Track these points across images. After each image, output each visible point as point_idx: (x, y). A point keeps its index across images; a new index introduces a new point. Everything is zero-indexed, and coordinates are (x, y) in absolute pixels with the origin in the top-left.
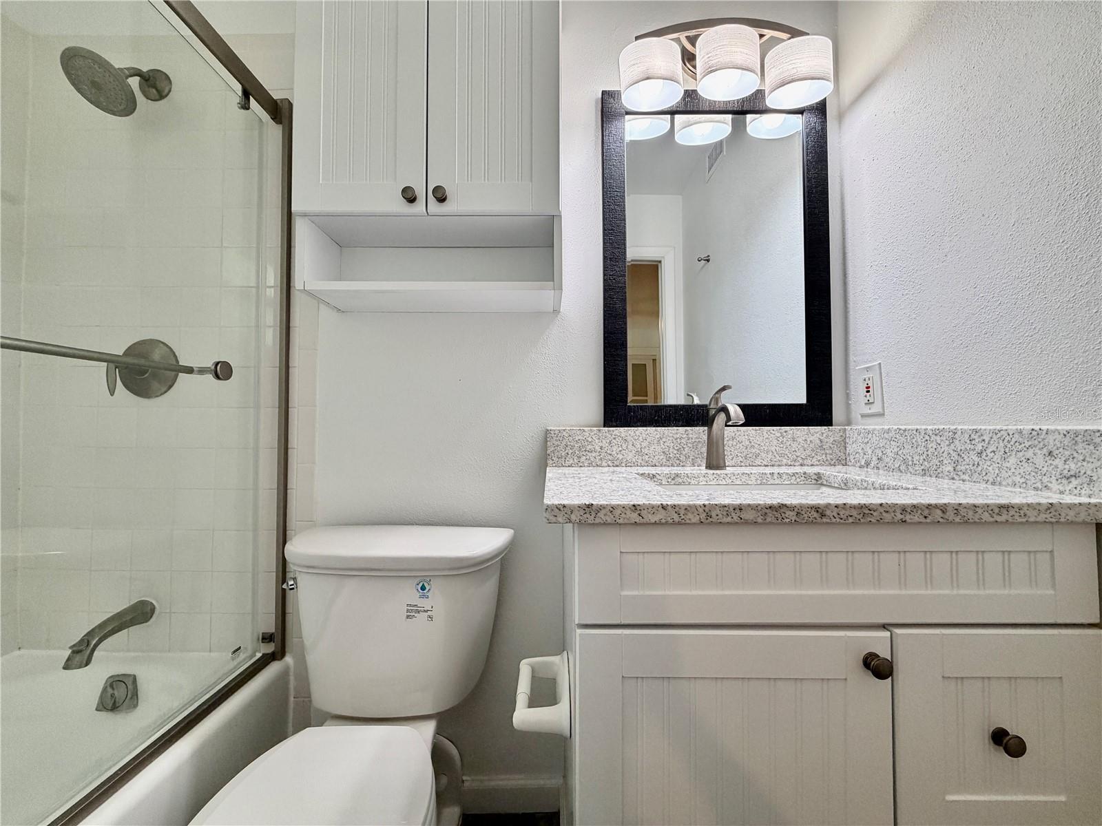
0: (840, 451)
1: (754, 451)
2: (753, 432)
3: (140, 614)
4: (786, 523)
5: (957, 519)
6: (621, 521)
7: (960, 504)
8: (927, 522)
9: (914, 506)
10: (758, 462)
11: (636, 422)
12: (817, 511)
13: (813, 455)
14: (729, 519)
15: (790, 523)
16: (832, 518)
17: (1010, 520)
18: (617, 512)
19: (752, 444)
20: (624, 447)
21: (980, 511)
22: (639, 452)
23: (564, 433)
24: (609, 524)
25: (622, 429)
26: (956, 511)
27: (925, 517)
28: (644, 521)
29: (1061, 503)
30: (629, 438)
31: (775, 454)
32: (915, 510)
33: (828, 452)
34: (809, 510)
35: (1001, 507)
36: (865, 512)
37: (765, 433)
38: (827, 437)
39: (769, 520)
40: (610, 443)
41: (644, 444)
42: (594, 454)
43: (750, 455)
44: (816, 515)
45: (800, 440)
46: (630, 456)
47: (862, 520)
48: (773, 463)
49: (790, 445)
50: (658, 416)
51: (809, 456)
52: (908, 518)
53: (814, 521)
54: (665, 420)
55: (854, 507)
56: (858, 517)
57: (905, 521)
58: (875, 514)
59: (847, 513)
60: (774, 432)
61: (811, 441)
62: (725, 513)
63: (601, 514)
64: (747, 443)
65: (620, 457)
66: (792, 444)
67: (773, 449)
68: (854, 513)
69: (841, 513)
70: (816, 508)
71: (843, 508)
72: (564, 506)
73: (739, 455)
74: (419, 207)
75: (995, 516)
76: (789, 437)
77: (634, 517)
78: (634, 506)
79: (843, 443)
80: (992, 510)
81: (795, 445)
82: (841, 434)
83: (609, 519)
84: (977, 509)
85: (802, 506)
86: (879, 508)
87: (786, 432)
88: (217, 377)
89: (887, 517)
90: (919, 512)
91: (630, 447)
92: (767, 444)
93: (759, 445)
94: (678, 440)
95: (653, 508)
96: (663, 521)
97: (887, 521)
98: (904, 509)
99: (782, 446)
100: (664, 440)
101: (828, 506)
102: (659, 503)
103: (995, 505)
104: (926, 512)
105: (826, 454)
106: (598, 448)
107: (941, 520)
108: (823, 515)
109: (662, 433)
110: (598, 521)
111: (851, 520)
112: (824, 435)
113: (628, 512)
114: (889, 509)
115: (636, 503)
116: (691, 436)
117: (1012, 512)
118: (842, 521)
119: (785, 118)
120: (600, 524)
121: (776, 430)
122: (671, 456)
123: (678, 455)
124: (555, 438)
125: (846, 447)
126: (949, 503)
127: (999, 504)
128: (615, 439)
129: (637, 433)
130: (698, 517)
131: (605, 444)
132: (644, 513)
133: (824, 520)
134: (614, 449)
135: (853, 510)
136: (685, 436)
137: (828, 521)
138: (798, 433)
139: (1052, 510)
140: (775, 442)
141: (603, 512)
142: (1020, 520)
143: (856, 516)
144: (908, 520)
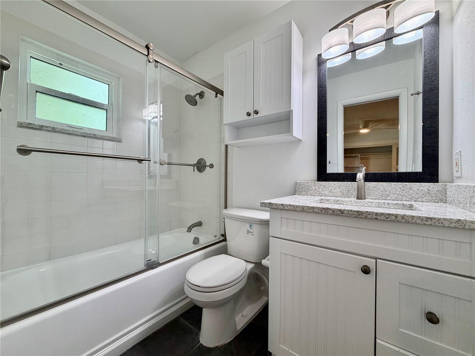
0: (442, 196)
1: (386, 193)
2: (386, 185)
3: (199, 224)
4: (329, 214)
5: (403, 221)
6: (278, 208)
7: (405, 215)
8: (388, 220)
9: (382, 214)
10: (389, 198)
11: (329, 180)
12: (341, 211)
13: (423, 197)
14: (310, 211)
15: (330, 214)
16: (346, 214)
17: (433, 224)
18: (277, 205)
19: (386, 190)
20: (324, 189)
21: (415, 219)
22: (330, 191)
23: (302, 183)
24: (276, 209)
25: (323, 182)
26: (402, 218)
27: (387, 218)
28: (284, 209)
29: (466, 220)
30: (326, 186)
31: (399, 195)
32: (382, 215)
33: (433, 195)
34: (337, 211)
35: (427, 218)
36: (359, 213)
37: (393, 186)
38: (433, 188)
39: (323, 212)
40: (319, 187)
41: (332, 188)
42: (312, 191)
43: (384, 195)
44: (340, 213)
45: (415, 189)
46: (326, 193)
47: (358, 217)
48: (397, 199)
49: (408, 191)
50: (339, 177)
51: (420, 197)
52: (379, 218)
53: (339, 214)
54: (342, 179)
55: (355, 211)
56: (357, 215)
57: (377, 219)
58: (364, 214)
59: (352, 213)
60: (398, 185)
61: (422, 190)
62: (308, 209)
63: (273, 206)
64: (383, 189)
65: (323, 193)
66: (409, 191)
67: (398, 193)
68: (355, 213)
69: (350, 213)
70: (340, 210)
71: (351, 211)
72: (264, 203)
73: (378, 194)
74: (251, 117)
75: (424, 221)
76: (408, 187)
77: (282, 207)
78: (282, 204)
79: (445, 191)
80: (422, 219)
81: (411, 192)
82: (443, 187)
83: (275, 207)
84: (414, 218)
85: (335, 209)
86: (366, 212)
87: (406, 185)
88: (210, 167)
89: (369, 216)
90: (384, 216)
91: (327, 189)
92: (394, 190)
93: (389, 190)
94: (348, 187)
95: (287, 205)
96: (290, 209)
97: (369, 218)
98: (377, 214)
99: (403, 191)
100: (341, 187)
101: (344, 210)
102: (289, 204)
103: (424, 217)
104: (387, 216)
105: (432, 196)
106: (314, 189)
107: (395, 220)
108: (342, 213)
109: (340, 184)
110: (272, 207)
111: (353, 216)
112: (431, 187)
113: (280, 206)
114: (370, 214)
115: (283, 203)
116: (354, 186)
117: (434, 221)
118: (350, 216)
119: (416, 33)
120: (273, 208)
121: (400, 184)
122: (344, 193)
123: (348, 193)
124: (298, 185)
125: (446, 194)
126: (399, 214)
127: (426, 217)
128: (320, 186)
129: (330, 184)
130: (300, 209)
131: (316, 188)
132: (285, 206)
133: (343, 215)
134: (320, 190)
135: (354, 212)
136: (351, 186)
137: (345, 215)
138: (413, 185)
139: (460, 222)
140: (399, 190)
141: (274, 205)
142: (438, 225)
143: (355, 214)
144: (379, 219)
